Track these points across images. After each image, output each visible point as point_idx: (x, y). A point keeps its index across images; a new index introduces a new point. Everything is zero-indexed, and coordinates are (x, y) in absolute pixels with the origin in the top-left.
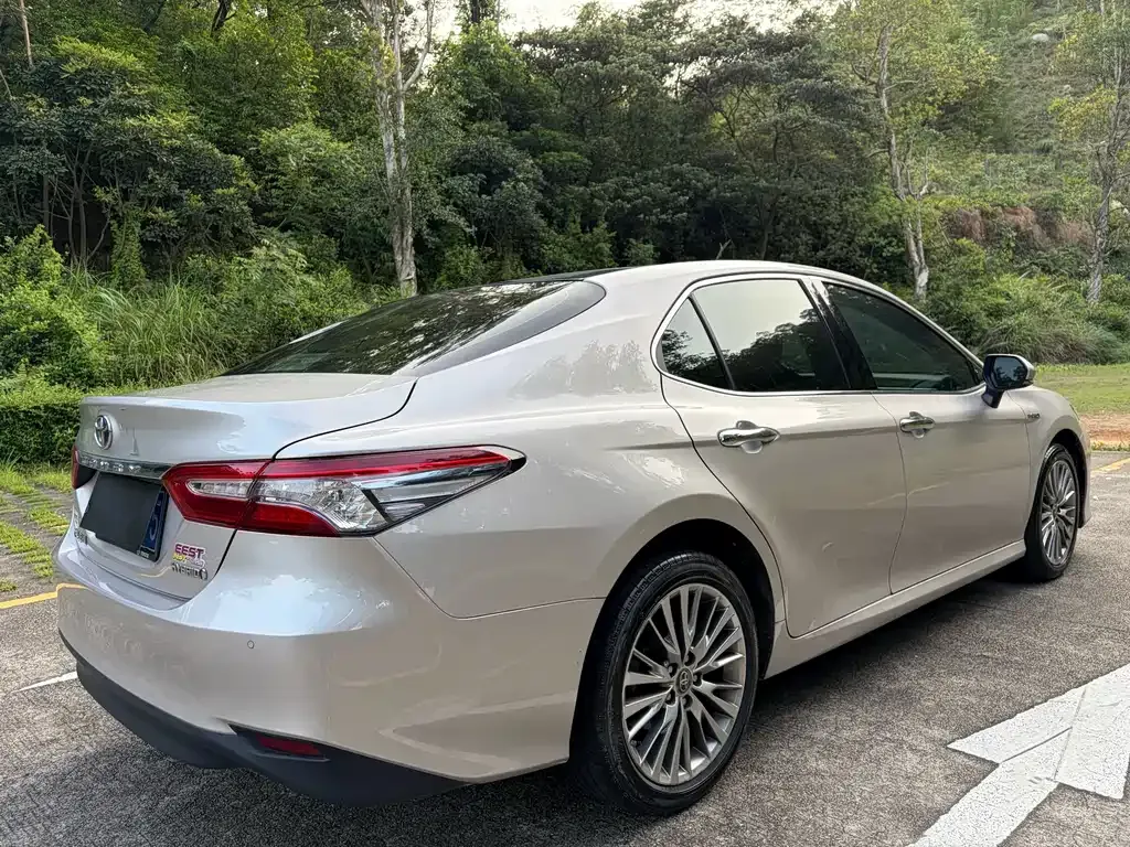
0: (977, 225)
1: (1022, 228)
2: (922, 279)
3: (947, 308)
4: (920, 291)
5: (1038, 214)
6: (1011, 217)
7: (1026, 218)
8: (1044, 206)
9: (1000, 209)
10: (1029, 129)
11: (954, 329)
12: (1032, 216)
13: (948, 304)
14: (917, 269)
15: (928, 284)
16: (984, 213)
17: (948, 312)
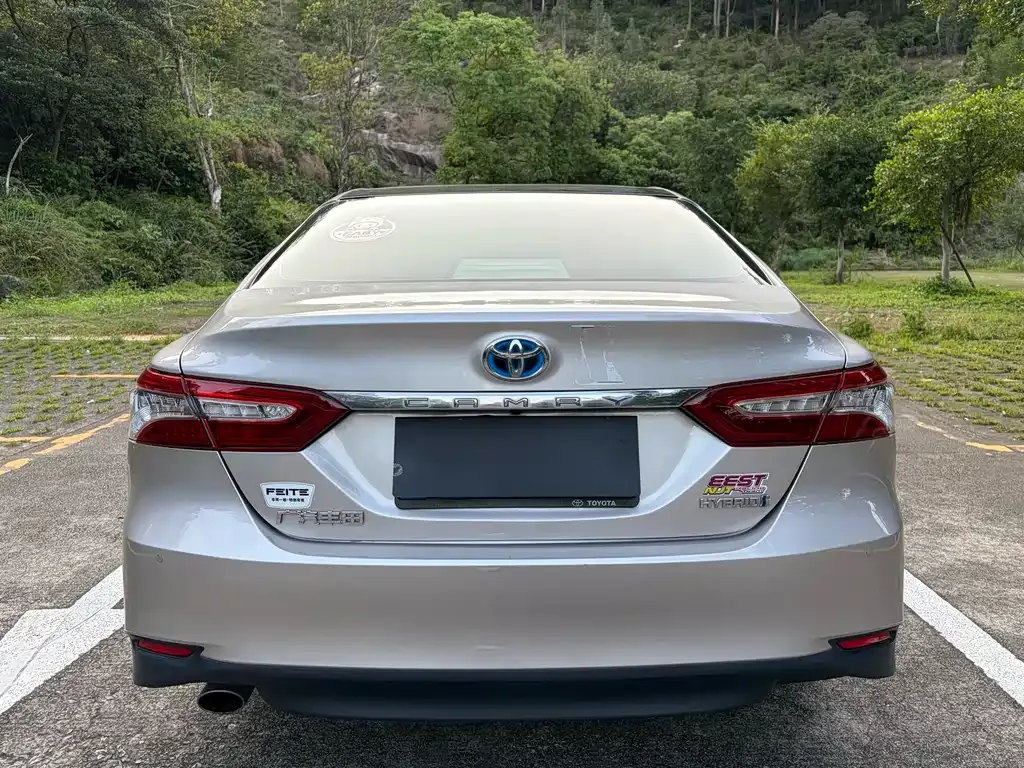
0: (240, 152)
1: (275, 159)
2: (217, 196)
3: (246, 224)
4: (216, 207)
5: (284, 148)
6: (265, 149)
7: (275, 151)
8: (287, 143)
9: (255, 140)
10: (256, 72)
11: (253, 244)
12: (280, 150)
13: (247, 221)
14: (211, 186)
15: (221, 201)
16: (245, 143)
17: (247, 228)
